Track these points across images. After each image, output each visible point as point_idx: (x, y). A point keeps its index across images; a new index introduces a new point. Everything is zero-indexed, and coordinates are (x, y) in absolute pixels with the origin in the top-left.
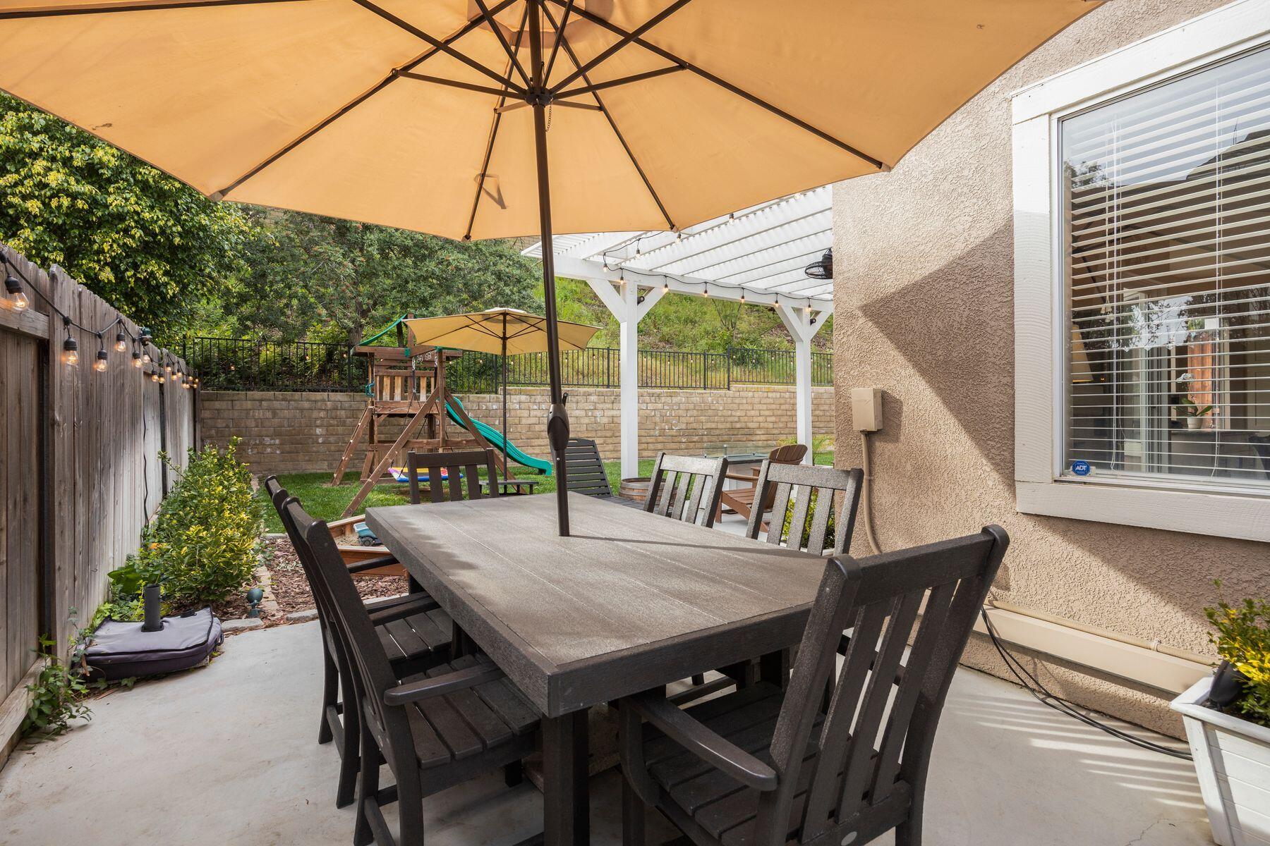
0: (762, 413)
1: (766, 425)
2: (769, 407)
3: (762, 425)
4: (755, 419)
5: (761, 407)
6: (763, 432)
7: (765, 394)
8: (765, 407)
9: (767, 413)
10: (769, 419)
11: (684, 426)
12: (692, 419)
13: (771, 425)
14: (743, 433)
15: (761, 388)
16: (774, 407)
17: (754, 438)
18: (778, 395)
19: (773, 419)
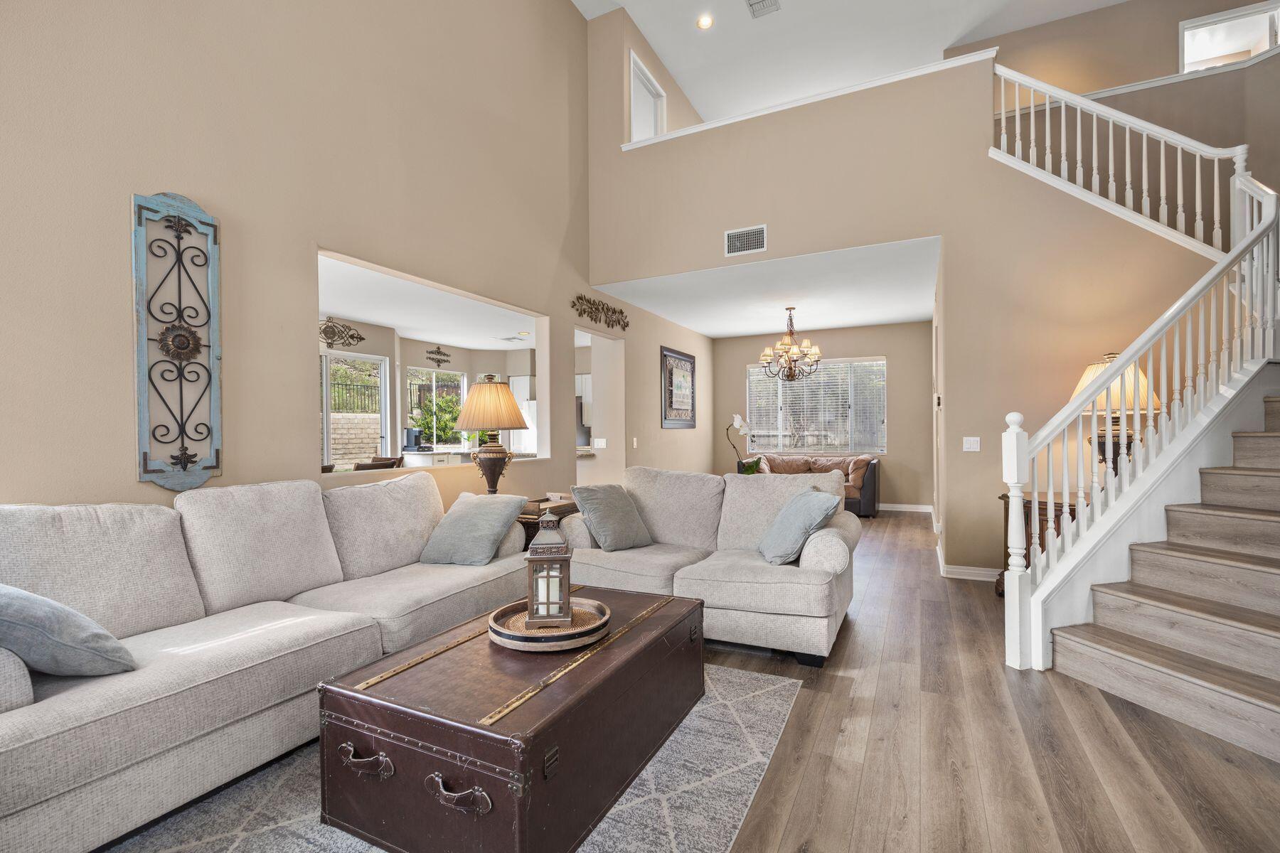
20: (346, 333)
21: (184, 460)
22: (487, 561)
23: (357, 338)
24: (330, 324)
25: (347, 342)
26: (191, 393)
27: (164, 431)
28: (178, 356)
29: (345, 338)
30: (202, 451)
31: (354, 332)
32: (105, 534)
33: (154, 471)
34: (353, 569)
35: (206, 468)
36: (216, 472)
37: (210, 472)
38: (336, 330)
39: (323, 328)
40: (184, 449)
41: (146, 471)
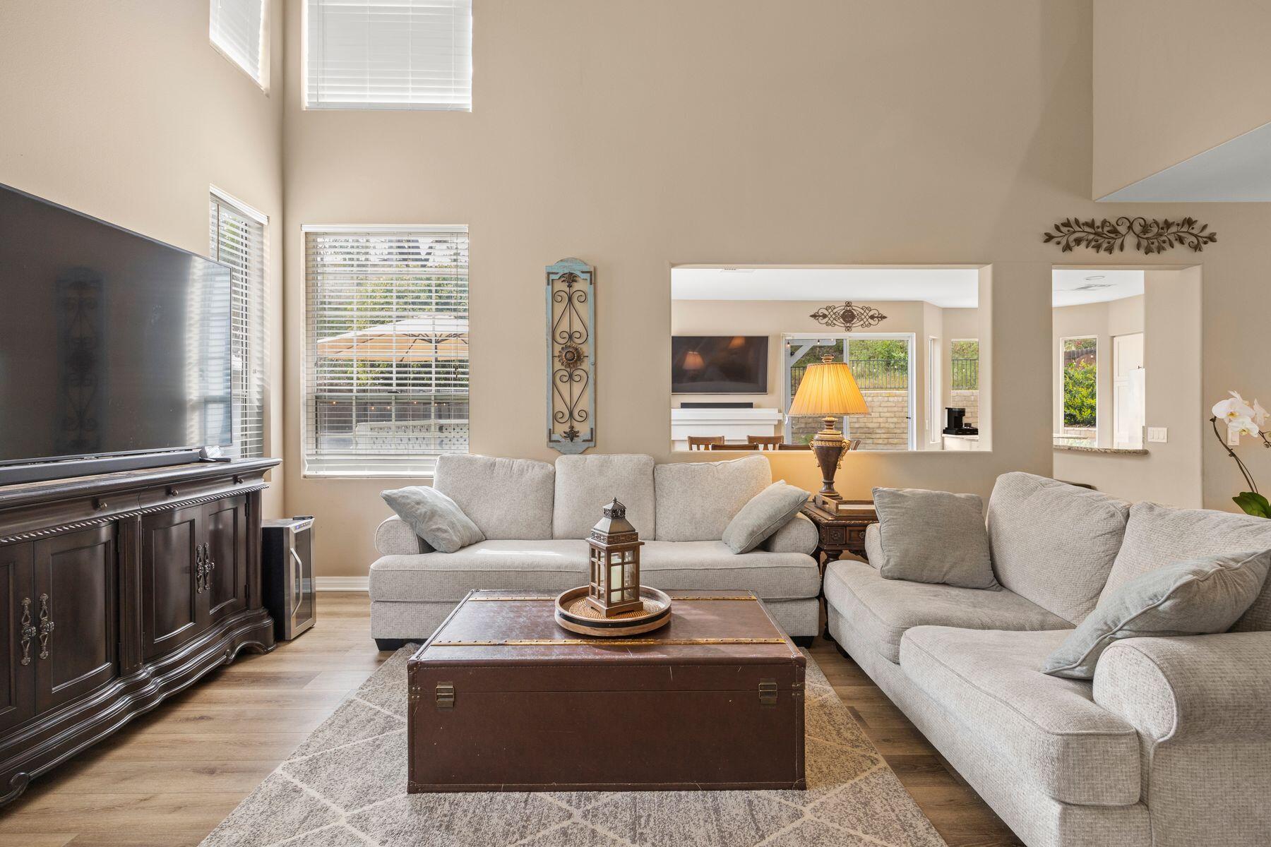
0: (882, 415)
1: (887, 425)
2: (890, 409)
3: (882, 425)
4: (875, 420)
5: (881, 409)
6: (883, 431)
7: (886, 399)
8: (886, 410)
9: (888, 415)
10: (890, 420)
11: (803, 426)
12: (811, 419)
13: (892, 426)
14: (862, 431)
15: (881, 394)
16: (896, 409)
17: (873, 436)
18: (900, 399)
19: (895, 420)
20: (865, 314)
21: (572, 435)
22: (739, 551)
23: (877, 317)
24: (848, 308)
25: (867, 323)
26: (577, 389)
27: (560, 415)
28: (568, 365)
29: (865, 320)
30: (583, 429)
31: (876, 312)
32: (511, 477)
33: (554, 441)
34: (661, 532)
35: (584, 441)
36: (592, 444)
37: (587, 444)
38: (855, 313)
39: (841, 313)
40: (572, 427)
41: (550, 441)
